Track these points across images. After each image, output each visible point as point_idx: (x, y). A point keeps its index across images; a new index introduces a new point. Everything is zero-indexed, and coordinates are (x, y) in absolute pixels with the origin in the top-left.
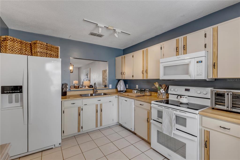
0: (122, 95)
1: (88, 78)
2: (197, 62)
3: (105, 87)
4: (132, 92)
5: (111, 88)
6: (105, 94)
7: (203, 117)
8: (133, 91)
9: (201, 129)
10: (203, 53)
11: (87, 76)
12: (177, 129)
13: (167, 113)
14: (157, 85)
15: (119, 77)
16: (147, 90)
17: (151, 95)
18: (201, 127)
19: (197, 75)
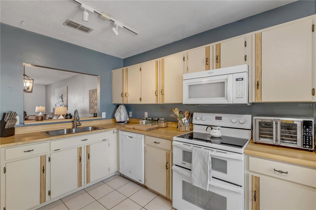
0: (123, 128)
1: (63, 101)
2: (237, 80)
3: (94, 116)
4: (139, 123)
5: (105, 117)
6: (95, 128)
7: (250, 157)
8: (140, 121)
9: (248, 175)
10: (244, 67)
11: (62, 98)
12: (213, 177)
13: (198, 155)
14: (176, 112)
15: (117, 100)
16: (161, 119)
17: (167, 127)
18: (247, 172)
19: (236, 98)
